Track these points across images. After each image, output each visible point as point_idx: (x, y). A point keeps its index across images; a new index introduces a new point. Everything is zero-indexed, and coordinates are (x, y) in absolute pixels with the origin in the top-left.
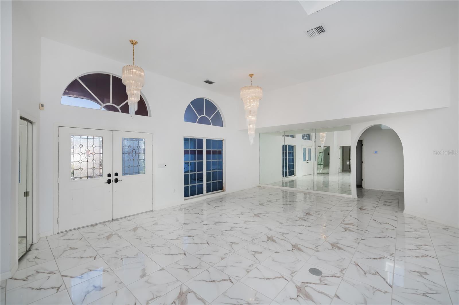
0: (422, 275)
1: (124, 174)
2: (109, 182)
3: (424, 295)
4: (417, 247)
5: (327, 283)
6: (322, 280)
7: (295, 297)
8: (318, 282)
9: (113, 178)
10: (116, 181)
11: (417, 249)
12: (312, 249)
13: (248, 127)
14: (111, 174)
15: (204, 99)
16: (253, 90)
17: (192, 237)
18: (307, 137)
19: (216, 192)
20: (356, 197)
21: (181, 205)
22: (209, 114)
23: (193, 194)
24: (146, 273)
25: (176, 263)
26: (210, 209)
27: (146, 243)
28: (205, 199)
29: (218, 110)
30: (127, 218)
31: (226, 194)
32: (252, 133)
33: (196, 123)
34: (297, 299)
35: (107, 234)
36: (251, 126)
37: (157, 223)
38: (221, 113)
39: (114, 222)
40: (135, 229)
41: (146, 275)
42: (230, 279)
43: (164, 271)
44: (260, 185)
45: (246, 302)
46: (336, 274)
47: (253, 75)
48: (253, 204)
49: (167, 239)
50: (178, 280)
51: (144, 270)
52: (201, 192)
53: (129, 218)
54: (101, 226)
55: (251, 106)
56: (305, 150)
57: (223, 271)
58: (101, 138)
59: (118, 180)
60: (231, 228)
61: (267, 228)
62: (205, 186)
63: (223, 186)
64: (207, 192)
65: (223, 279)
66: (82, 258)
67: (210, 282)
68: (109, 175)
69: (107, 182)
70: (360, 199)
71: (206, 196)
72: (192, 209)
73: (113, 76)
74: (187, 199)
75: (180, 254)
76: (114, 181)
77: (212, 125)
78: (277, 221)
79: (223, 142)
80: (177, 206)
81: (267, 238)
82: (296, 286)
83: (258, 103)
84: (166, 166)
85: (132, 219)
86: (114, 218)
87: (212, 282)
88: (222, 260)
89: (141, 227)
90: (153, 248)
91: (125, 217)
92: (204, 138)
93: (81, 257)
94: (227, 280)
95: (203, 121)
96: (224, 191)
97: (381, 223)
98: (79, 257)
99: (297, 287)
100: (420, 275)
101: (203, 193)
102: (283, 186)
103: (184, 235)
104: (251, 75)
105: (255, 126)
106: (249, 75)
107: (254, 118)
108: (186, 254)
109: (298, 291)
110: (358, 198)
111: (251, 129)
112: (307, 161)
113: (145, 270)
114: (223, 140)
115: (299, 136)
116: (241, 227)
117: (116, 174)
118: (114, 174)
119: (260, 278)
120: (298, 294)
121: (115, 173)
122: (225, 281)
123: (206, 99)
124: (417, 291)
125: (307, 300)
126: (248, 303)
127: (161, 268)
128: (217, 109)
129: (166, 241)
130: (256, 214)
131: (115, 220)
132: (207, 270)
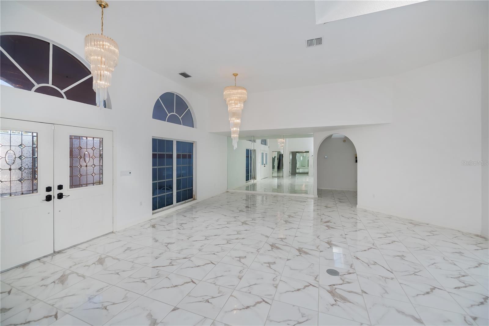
0: (403, 258)
1: (72, 186)
2: (49, 198)
3: (415, 275)
4: (384, 235)
5: (349, 281)
6: (343, 279)
7: (334, 302)
8: (341, 282)
9: (55, 192)
10: (60, 196)
11: (385, 237)
12: (315, 250)
13: (232, 129)
14: (51, 187)
15: (174, 94)
16: (240, 91)
17: (189, 259)
18: (264, 142)
19: (187, 201)
20: (317, 196)
21: (150, 220)
22: (180, 112)
23: (162, 205)
24: (156, 320)
25: (189, 295)
26: (189, 221)
27: (129, 277)
28: (177, 210)
29: (189, 109)
30: (77, 246)
31: (197, 203)
32: (235, 136)
33: (165, 121)
34: (337, 304)
35: (58, 276)
36: (235, 129)
37: (130, 248)
38: (191, 113)
39: (58, 256)
40: (101, 261)
41: (157, 322)
42: (263, 300)
43: (179, 310)
44: (228, 190)
45: (296, 322)
46: (349, 270)
47: (237, 74)
48: (233, 211)
49: (157, 267)
50: (205, 317)
51: (150, 316)
52: (170, 203)
53: (83, 246)
54: (37, 264)
55: (236, 108)
56: (263, 154)
57: (250, 293)
58: (35, 134)
59: (63, 195)
60: (205, 237)
61: (263, 235)
62: (175, 195)
63: (194, 194)
64: (177, 202)
65: (256, 302)
66: (29, 322)
67: (244, 310)
68: (49, 189)
69: (45, 199)
70: (320, 198)
71: (176, 208)
72: (168, 225)
73: (54, 46)
74: (155, 213)
75: (187, 283)
76: (56, 196)
77: (183, 125)
78: (267, 227)
79: (194, 145)
80: (145, 222)
81: (270, 246)
82: (327, 291)
83: (242, 105)
84: (130, 173)
85: (87, 248)
86: (56, 250)
87: (246, 308)
88: (241, 280)
89: (108, 256)
90: (144, 282)
91: (75, 246)
92: (175, 139)
93: (27, 321)
94: (261, 302)
95: (173, 120)
96: (194, 199)
97: (348, 218)
98: (24, 322)
99: (329, 292)
100: (401, 258)
101: (173, 204)
102: (246, 190)
103: (176, 258)
104: (235, 75)
105: (239, 129)
106: (234, 74)
107: (238, 121)
108: (194, 281)
109: (332, 295)
110: (318, 197)
111: (235, 132)
112: (265, 165)
113: (152, 316)
114: (193, 142)
115: (259, 141)
116: (236, 238)
117: (60, 187)
118: (56, 188)
119: (291, 291)
120: (335, 299)
121: (58, 186)
122: (259, 304)
123: (176, 95)
124: (409, 272)
125: (345, 302)
126: (298, 322)
127: (173, 308)
128: (188, 107)
129: (157, 269)
130: (243, 222)
131: (59, 252)
132: (231, 296)
